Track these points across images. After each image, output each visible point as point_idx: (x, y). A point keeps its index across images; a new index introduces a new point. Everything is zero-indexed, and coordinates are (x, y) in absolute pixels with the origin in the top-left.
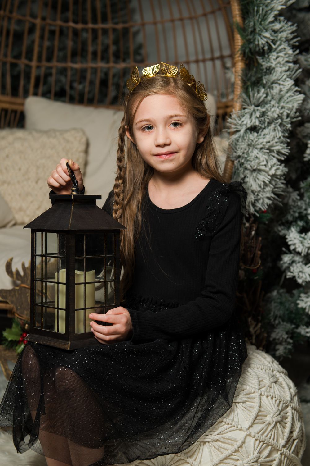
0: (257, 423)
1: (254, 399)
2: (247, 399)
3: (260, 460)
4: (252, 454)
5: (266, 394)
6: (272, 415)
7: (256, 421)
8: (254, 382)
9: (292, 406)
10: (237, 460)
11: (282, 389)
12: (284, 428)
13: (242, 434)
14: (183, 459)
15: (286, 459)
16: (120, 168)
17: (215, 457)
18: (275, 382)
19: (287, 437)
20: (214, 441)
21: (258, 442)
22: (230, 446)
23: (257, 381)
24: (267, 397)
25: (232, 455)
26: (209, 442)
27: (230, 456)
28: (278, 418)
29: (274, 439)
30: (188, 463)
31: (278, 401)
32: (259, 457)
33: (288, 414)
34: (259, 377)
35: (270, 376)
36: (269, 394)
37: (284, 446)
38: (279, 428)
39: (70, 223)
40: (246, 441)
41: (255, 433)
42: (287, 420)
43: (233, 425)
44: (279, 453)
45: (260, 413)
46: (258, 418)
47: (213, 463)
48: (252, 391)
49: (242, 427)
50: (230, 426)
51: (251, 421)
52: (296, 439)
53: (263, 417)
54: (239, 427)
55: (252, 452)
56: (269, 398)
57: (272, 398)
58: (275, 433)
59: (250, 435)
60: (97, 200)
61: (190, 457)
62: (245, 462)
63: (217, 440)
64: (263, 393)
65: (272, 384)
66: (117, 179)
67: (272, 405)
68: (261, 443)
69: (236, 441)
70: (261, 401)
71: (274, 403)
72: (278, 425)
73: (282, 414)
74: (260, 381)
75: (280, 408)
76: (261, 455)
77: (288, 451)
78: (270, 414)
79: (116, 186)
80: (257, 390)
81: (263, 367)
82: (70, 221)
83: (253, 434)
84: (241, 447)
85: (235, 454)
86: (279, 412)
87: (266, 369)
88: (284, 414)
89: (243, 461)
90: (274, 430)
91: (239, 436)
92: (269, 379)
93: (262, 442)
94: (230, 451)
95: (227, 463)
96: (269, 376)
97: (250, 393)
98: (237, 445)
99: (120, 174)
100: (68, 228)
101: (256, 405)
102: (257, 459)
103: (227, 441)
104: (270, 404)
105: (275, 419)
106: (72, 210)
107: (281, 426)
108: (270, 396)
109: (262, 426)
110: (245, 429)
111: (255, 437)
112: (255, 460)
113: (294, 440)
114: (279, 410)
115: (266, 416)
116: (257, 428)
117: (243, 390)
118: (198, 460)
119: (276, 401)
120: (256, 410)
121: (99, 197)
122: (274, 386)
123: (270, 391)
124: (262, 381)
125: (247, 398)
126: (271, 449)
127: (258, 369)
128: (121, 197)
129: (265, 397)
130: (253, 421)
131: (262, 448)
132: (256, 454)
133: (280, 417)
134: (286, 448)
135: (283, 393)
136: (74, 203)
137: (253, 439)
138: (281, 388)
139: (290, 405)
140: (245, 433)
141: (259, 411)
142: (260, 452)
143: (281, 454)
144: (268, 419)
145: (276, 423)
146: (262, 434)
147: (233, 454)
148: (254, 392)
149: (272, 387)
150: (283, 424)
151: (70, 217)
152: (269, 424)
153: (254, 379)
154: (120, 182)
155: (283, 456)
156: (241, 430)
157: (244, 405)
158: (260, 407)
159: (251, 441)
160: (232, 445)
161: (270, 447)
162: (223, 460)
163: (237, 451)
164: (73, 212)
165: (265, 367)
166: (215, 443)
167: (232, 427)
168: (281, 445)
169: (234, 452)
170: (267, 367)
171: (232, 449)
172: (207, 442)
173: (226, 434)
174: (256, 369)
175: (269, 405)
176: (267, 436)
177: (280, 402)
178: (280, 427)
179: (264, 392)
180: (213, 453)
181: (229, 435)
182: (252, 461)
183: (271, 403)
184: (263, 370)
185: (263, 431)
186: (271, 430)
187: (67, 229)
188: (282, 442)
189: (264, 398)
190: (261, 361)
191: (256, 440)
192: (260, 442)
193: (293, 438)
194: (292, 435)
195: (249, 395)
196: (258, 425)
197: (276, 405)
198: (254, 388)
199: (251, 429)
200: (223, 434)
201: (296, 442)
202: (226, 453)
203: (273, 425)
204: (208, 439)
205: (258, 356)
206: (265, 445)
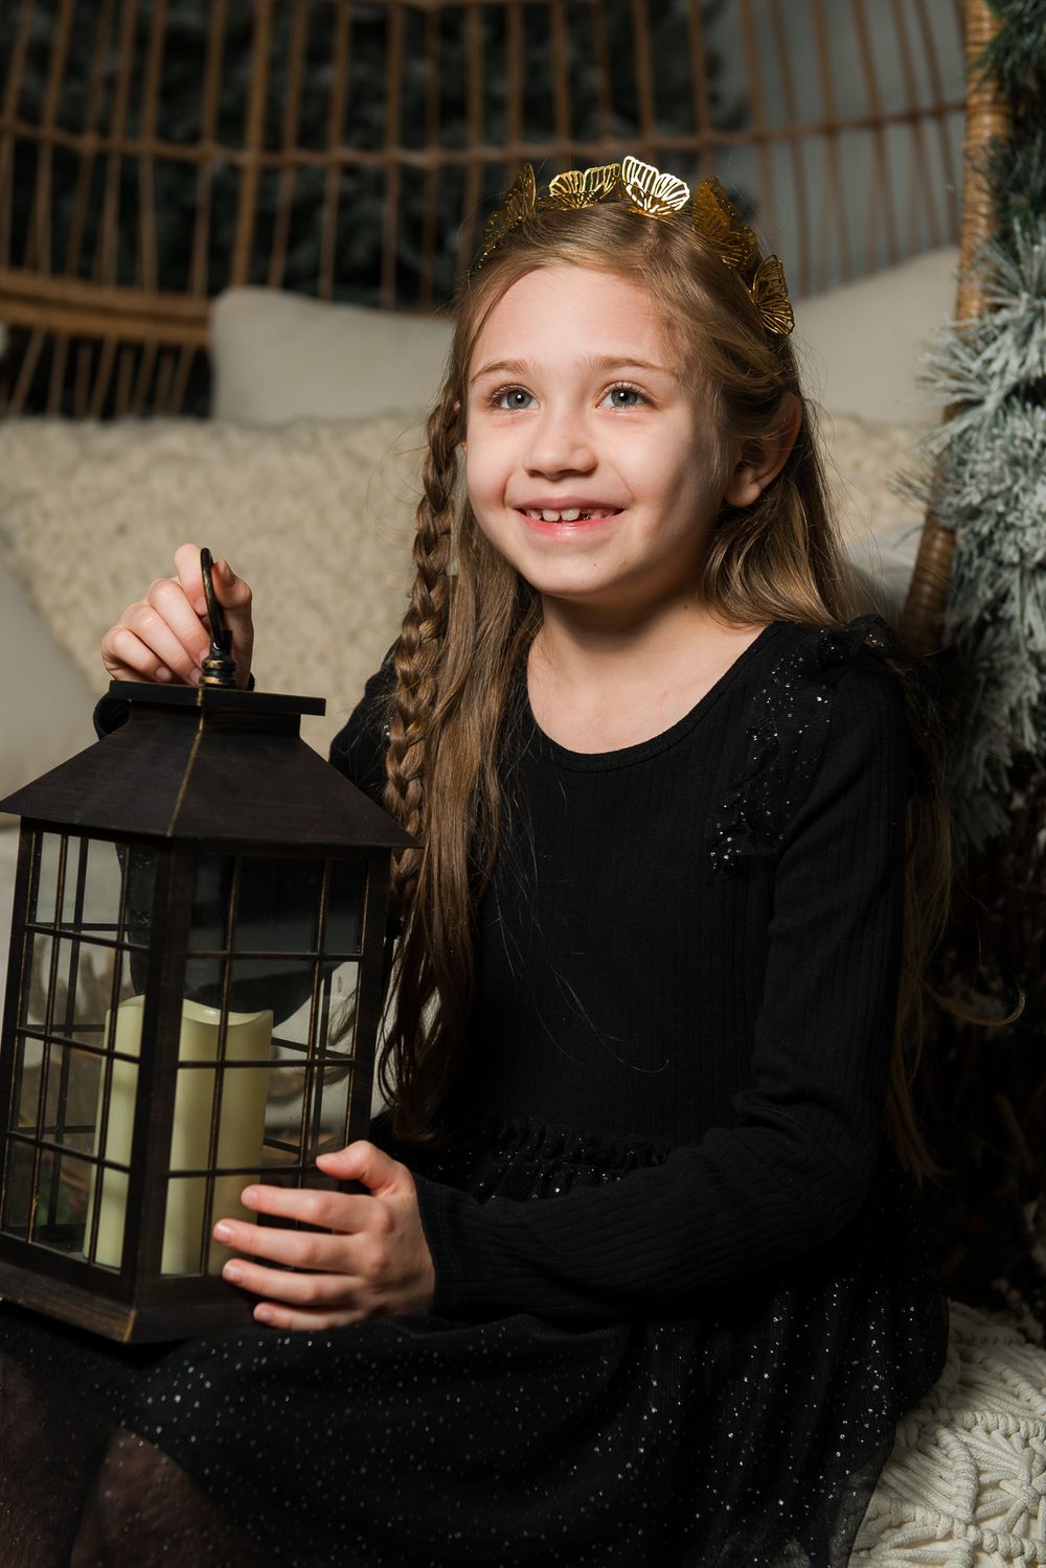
1: (942, 1564)
5: (1000, 1547)
8: (955, 1491)
16: (428, 576)
23: (966, 1487)
24: (1008, 1558)
34: (983, 1466)
36: (1015, 1545)
39: (178, 806)
48: (940, 1532)
57: (1030, 1564)
60: (304, 718)
64: (988, 1541)
65: (1043, 1501)
74: (980, 1490)
79: (406, 648)
80: (958, 1528)
81: (1012, 1426)
82: (176, 797)
87: (1027, 1432)
92: (1031, 1477)
96: (1030, 1466)
97: (931, 1540)
99: (425, 602)
100: (166, 829)
106: (193, 753)
108: (1022, 1553)
117: (900, 1525)
121: (317, 706)
123: (1026, 1533)
125: (909, 1559)
127: (988, 1432)
129: (996, 1556)
136: (204, 723)
148: (949, 1536)
149: (1041, 1514)
151: (181, 779)
153: (956, 1478)
154: (425, 629)
164: (196, 760)
165: (1022, 1424)
170: (1031, 1425)
174: (977, 1431)
179: (994, 1535)
184: (1015, 1438)
187: (158, 832)
189: (993, 1562)
190: (1017, 1397)
195: (925, 1548)
198: (948, 1516)
205: (1008, 1373)
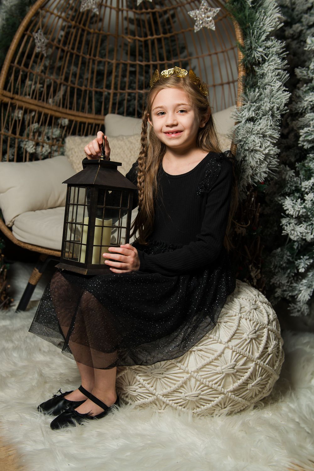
0: (235, 339)
1: (234, 320)
2: (228, 320)
3: (236, 367)
4: (229, 362)
5: (245, 317)
6: (248, 333)
7: (234, 337)
8: (236, 308)
9: (268, 328)
10: (217, 366)
11: (261, 315)
12: (260, 344)
13: (222, 346)
14: (174, 364)
15: (260, 368)
16: (143, 145)
17: (199, 363)
18: (255, 309)
19: (262, 351)
20: (198, 350)
21: (235, 353)
22: (212, 355)
23: (239, 308)
24: (246, 319)
25: (213, 362)
26: (194, 351)
27: (210, 362)
28: (254, 336)
29: (249, 352)
30: (178, 367)
31: (255, 323)
32: (235, 365)
33: (264, 334)
34: (242, 304)
35: (251, 304)
36: (247, 317)
37: (259, 358)
38: (254, 344)
40: (225, 352)
41: (232, 346)
42: (263, 338)
43: (214, 339)
44: (254, 363)
45: (238, 331)
46: (236, 335)
47: (197, 368)
48: (234, 315)
49: (221, 341)
50: (212, 339)
51: (230, 336)
52: (271, 354)
53: (240, 334)
54: (219, 340)
55: (230, 360)
56: (248, 320)
57: (250, 321)
58: (250, 347)
59: (228, 347)
60: (118, 166)
61: (180, 362)
62: (223, 368)
63: (201, 350)
64: (242, 316)
65: (252, 310)
67: (249, 325)
68: (238, 354)
69: (216, 351)
70: (240, 322)
71: (252, 324)
72: (254, 341)
73: (258, 333)
74: (241, 308)
75: (256, 329)
76: (238, 364)
77: (262, 362)
78: (246, 332)
79: (140, 158)
80: (237, 314)
81: (247, 298)
83: (230, 347)
84: (220, 356)
85: (215, 361)
86: (254, 331)
88: (259, 333)
89: (221, 367)
90: (250, 345)
91: (219, 348)
92: (250, 306)
93: (238, 353)
94: (210, 359)
95: (208, 368)
97: (232, 316)
98: (216, 354)
99: (143, 150)
101: (235, 325)
102: (233, 366)
103: (208, 351)
104: (248, 325)
105: (250, 336)
106: (98, 171)
107: (257, 343)
108: (249, 318)
109: (239, 341)
110: (224, 343)
111: (232, 349)
112: (231, 367)
113: (269, 355)
114: (255, 329)
115: (243, 334)
116: (234, 342)
117: (227, 314)
118: (185, 365)
119: (254, 323)
120: (234, 329)
121: (120, 164)
122: (253, 312)
123: (249, 315)
124: (244, 307)
125: (229, 319)
126: (247, 359)
127: (243, 299)
129: (244, 319)
130: (231, 337)
131: (238, 358)
132: (233, 362)
133: (255, 335)
134: (260, 360)
135: (261, 318)
137: (231, 351)
138: (260, 314)
139: (266, 326)
140: (224, 346)
141: (237, 329)
142: (236, 361)
143: (256, 364)
144: (245, 336)
145: (252, 339)
146: (239, 347)
147: (214, 361)
148: (235, 315)
149: (252, 312)
150: (258, 341)
152: (246, 340)
153: (237, 306)
154: (143, 155)
155: (258, 366)
156: (221, 343)
157: (224, 324)
158: (239, 326)
159: (228, 353)
160: (213, 354)
161: (245, 358)
162: (205, 366)
163: (216, 359)
165: (249, 298)
166: (199, 352)
167: (213, 340)
168: (256, 357)
169: (214, 360)
170: (251, 298)
171: (212, 357)
172: (193, 351)
173: (209, 346)
174: (241, 299)
175: (247, 325)
176: (243, 349)
177: (257, 324)
178: (255, 343)
179: (244, 315)
180: (197, 360)
181: (211, 346)
182: (229, 367)
183: (249, 324)
184: (247, 300)
185: (240, 345)
186: (247, 344)
187: (92, 183)
188: (257, 355)
189: (243, 321)
190: (248, 294)
191: (234, 351)
192: (237, 353)
193: (268, 353)
194: (267, 350)
196: (236, 340)
197: (253, 326)
198: (235, 312)
199: (229, 343)
200: (206, 345)
201: (271, 356)
202: (208, 360)
203: (248, 341)
204: (195, 348)
205: (246, 290)
206: (241, 356)
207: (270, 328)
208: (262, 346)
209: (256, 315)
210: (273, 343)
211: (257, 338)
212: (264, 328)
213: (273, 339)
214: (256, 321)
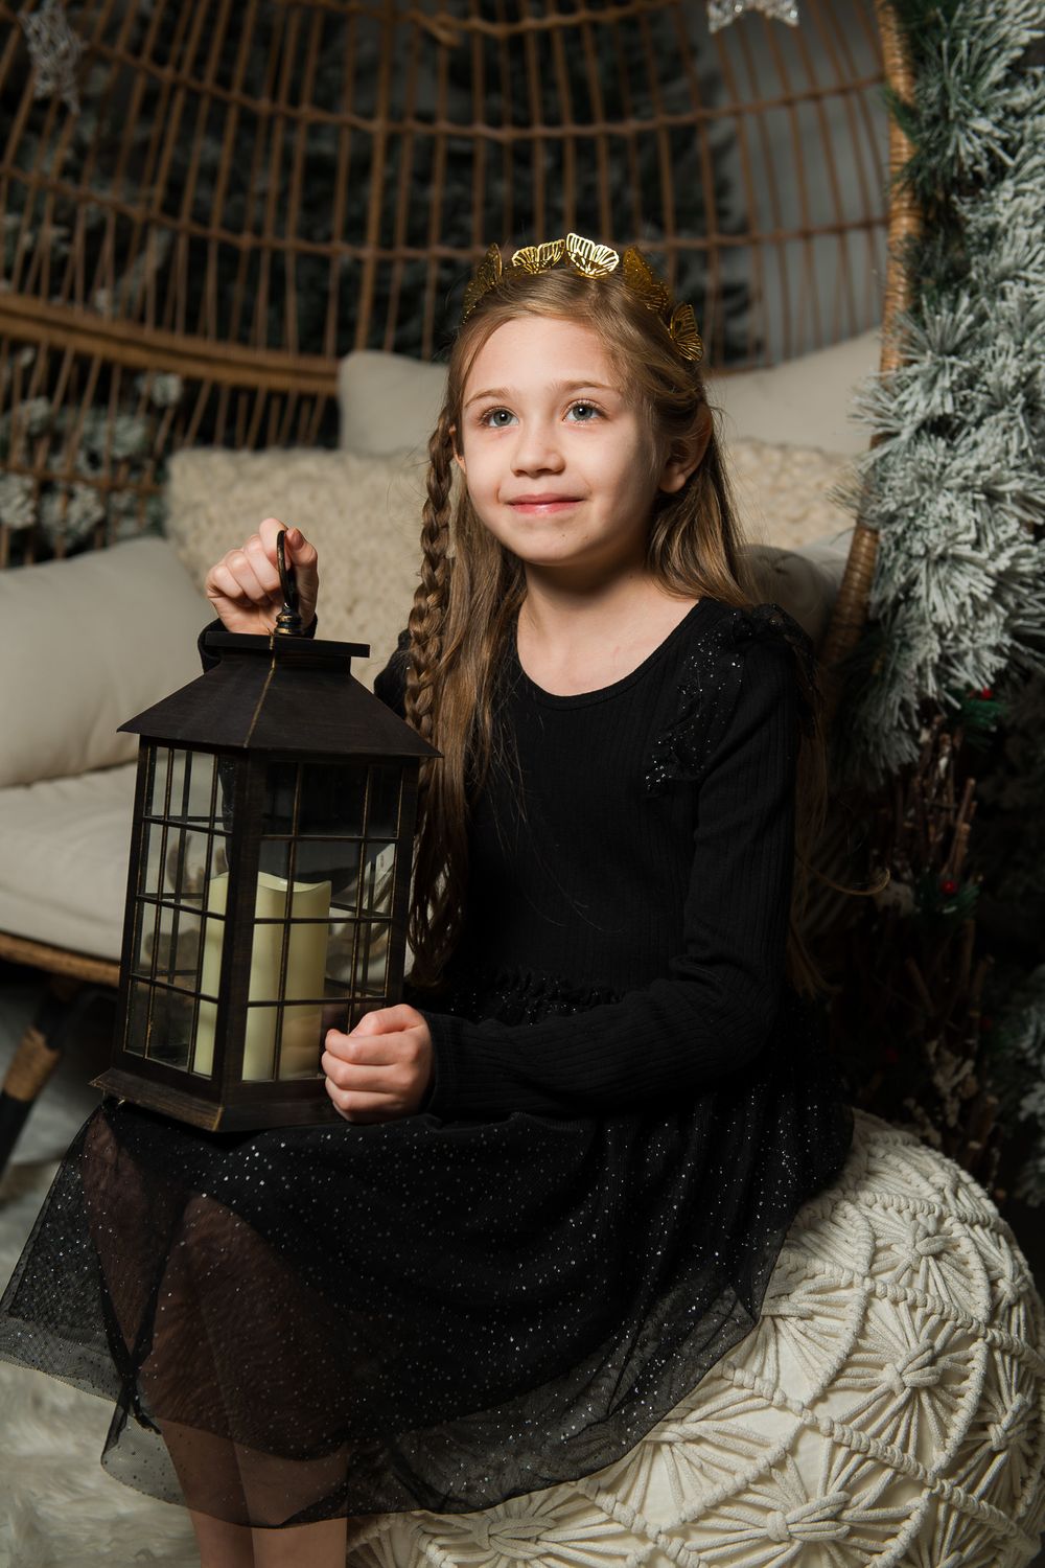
0: (845, 1389)
1: (844, 1306)
2: (816, 1307)
3: (847, 1514)
4: (819, 1491)
5: (889, 1294)
6: (899, 1366)
7: (841, 1383)
8: (856, 1251)
9: (988, 1339)
10: (766, 1510)
11: (963, 1280)
12: (952, 1410)
13: (786, 1425)
14: (584, 1497)
15: (954, 1516)
16: (433, 560)
17: (689, 1493)
18: (937, 1256)
19: (959, 1442)
20: (689, 1441)
21: (842, 1453)
22: (744, 1461)
23: (865, 1249)
24: (895, 1303)
25: (748, 1491)
26: (670, 1444)
27: (739, 1492)
28: (926, 1377)
29: (904, 1448)
30: (601, 1509)
31: (934, 1319)
32: (845, 1505)
33: (970, 1365)
34: (879, 1234)
35: (920, 1233)
36: (900, 1293)
37: (948, 1472)
38: (929, 1411)
39: (254, 724)
40: (802, 1446)
41: (833, 1423)
42: (965, 1384)
43: (756, 1391)
44: (926, 1493)
45: (857, 1357)
46: (849, 1371)
47: (683, 1516)
48: (843, 1284)
49: (786, 1399)
50: (746, 1392)
51: (822, 1379)
52: (1000, 1452)
53: (867, 1370)
54: (777, 1396)
55: (821, 1483)
56: (903, 1306)
57: (913, 1307)
58: (909, 1425)
59: (814, 1427)
60: (354, 659)
61: (611, 1489)
62: (790, 1517)
63: (698, 1440)
64: (879, 1289)
65: (923, 1261)
66: (421, 592)
67: (909, 1330)
68: (856, 1458)
69: (763, 1444)
70: (870, 1314)
71: (918, 1323)
72: (925, 1398)
73: (943, 1362)
74: (876, 1251)
75: (938, 1344)
76: (855, 1499)
77: (960, 1490)
78: (894, 1361)
79: (417, 615)
80: (857, 1279)
81: (903, 1205)
82: (252, 717)
83: (824, 1425)
84: (780, 1464)
85: (759, 1488)
86: (928, 1354)
87: (915, 1209)
88: (949, 1364)
89: (784, 1514)
90: (907, 1415)
91: (777, 1428)
92: (915, 1242)
93: (858, 1452)
94: (739, 1479)
95: (729, 1518)
96: (915, 1234)
97: (837, 1288)
98: (765, 1456)
99: (431, 579)
100: (244, 742)
101: (843, 1327)
102: (836, 1509)
103: (730, 1443)
104: (902, 1326)
105: (910, 1379)
106: (266, 685)
107: (938, 1405)
108: (906, 1299)
109: (861, 1399)
110: (796, 1407)
111: (831, 1435)
112: (827, 1511)
113: (993, 1454)
114: (932, 1347)
115: (881, 1367)
116: (843, 1404)
117: (813, 1277)
118: (633, 1503)
119: (927, 1317)
120: (842, 1345)
121: (363, 651)
122: (928, 1268)
123: (910, 1284)
124: (888, 1248)
125: (821, 1303)
126: (893, 1478)
127: (885, 1209)
128: (432, 650)
129: (886, 1301)
130: (826, 1382)
131: (858, 1473)
132: (834, 1492)
133: (932, 1373)
134: (953, 1480)
135: (962, 1294)
136: (276, 663)
137: (826, 1443)
138: (957, 1275)
139: (982, 1332)
140: (798, 1421)
141: (856, 1348)
142: (850, 1487)
143: (935, 1499)
144: (887, 1377)
145: (916, 1391)
146: (862, 1428)
147: (752, 1486)
148: (850, 1285)
149: (922, 1269)
150: (944, 1396)
151: (256, 705)
152: (891, 1394)
153: (858, 1242)
154: (432, 599)
155: (942, 1507)
156: (783, 1407)
157: (801, 1324)
158: (862, 1333)
159: (816, 1449)
160: (751, 1457)
161: (888, 1473)
162: (716, 1507)
163: (763, 1478)
164: (269, 690)
165: (911, 1202)
166: (692, 1446)
167: (752, 1396)
168: (935, 1468)
169: (755, 1483)
170: (918, 1204)
171: (748, 1469)
172: (664, 1442)
173: (733, 1421)
174: (878, 1208)
175: (897, 1329)
176: (877, 1434)
177: (943, 1322)
178: (933, 1406)
179: (885, 1284)
180: (684, 1479)
181: (742, 1423)
182: (817, 1516)
183: (906, 1322)
184: (906, 1214)
185: (864, 1416)
186: (894, 1414)
187: (238, 744)
188: (938, 1458)
189: (882, 1307)
190: (910, 1183)
191: (837, 1445)
192: (851, 1454)
193: (987, 1446)
194: (982, 1435)
195: (831, 1294)
196: (848, 1394)
197: (924, 1332)
198: (850, 1270)
199: (821, 1406)
200: (719, 1419)
201: (1000, 1459)
202: (728, 1484)
203: (901, 1398)
204: (672, 1432)
205: (903, 1165)
206: (869, 1463)
207: (998, 1340)
208: (959, 1421)
209: (938, 1282)
210: (1012, 1403)
211: (941, 1386)
212: (974, 1338)
213: (1009, 1386)
214: (938, 1309)
